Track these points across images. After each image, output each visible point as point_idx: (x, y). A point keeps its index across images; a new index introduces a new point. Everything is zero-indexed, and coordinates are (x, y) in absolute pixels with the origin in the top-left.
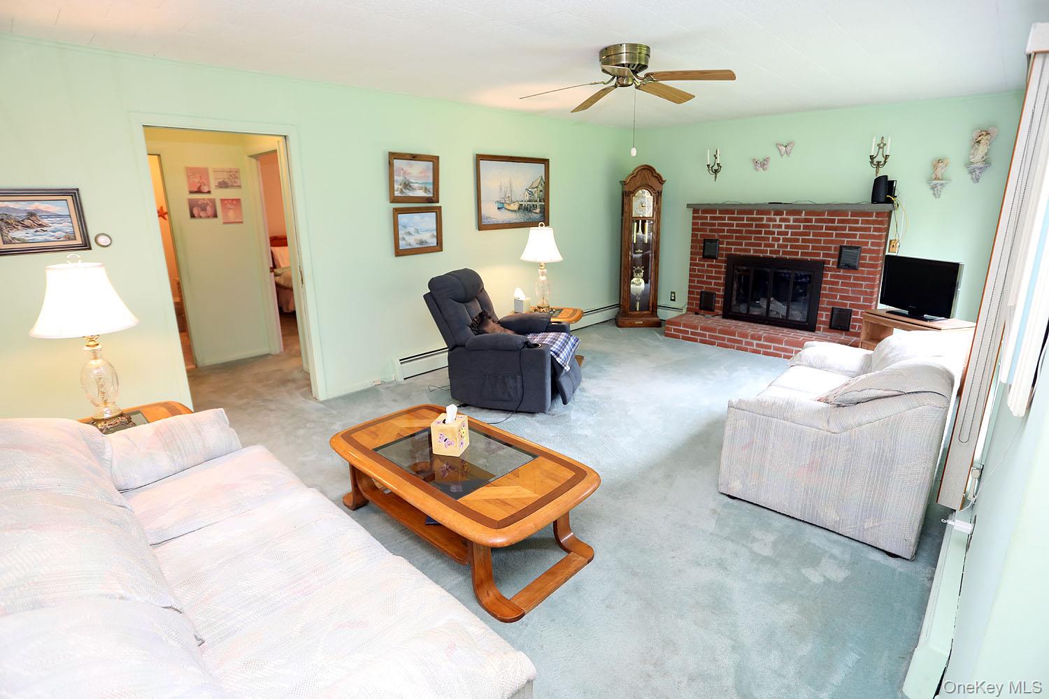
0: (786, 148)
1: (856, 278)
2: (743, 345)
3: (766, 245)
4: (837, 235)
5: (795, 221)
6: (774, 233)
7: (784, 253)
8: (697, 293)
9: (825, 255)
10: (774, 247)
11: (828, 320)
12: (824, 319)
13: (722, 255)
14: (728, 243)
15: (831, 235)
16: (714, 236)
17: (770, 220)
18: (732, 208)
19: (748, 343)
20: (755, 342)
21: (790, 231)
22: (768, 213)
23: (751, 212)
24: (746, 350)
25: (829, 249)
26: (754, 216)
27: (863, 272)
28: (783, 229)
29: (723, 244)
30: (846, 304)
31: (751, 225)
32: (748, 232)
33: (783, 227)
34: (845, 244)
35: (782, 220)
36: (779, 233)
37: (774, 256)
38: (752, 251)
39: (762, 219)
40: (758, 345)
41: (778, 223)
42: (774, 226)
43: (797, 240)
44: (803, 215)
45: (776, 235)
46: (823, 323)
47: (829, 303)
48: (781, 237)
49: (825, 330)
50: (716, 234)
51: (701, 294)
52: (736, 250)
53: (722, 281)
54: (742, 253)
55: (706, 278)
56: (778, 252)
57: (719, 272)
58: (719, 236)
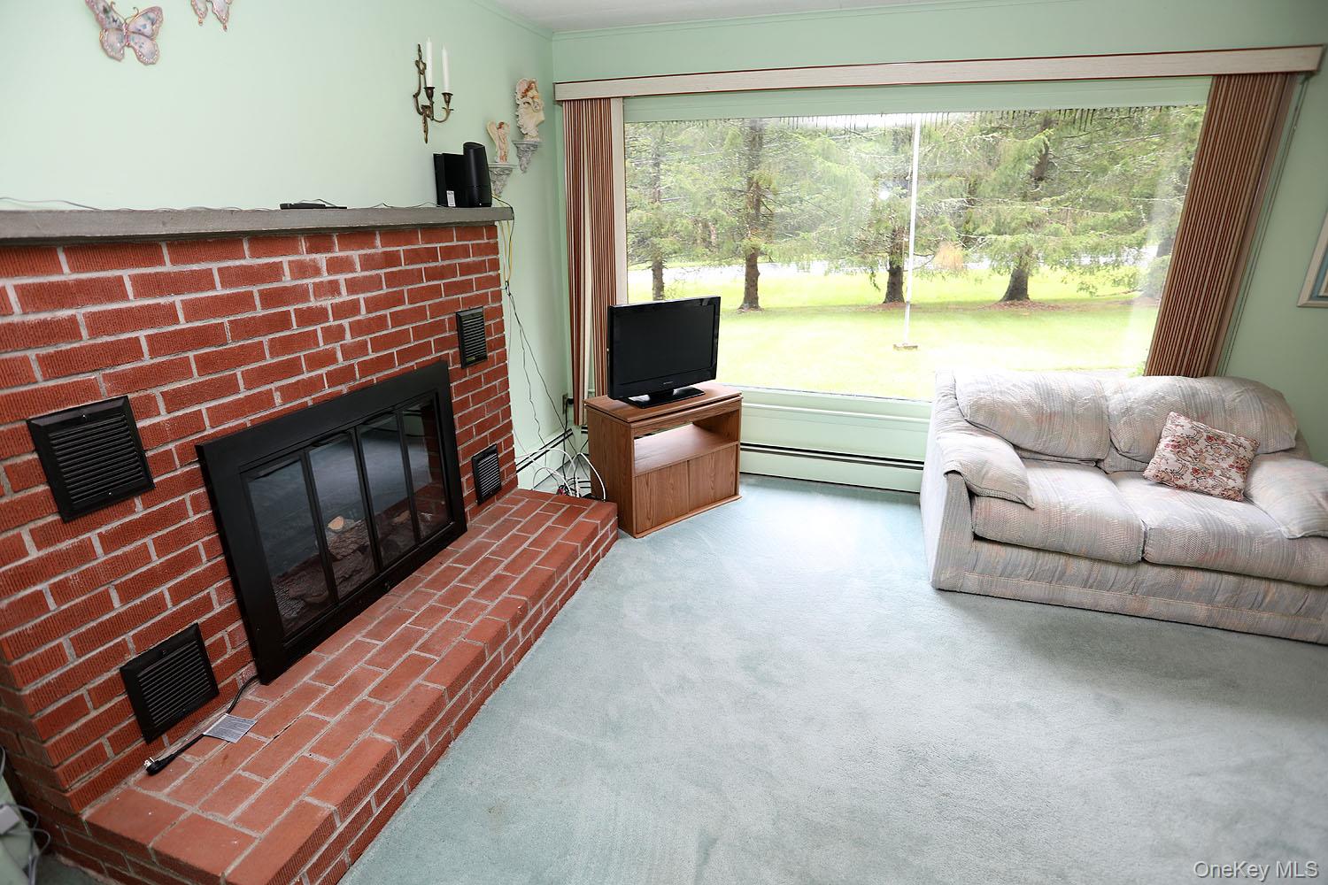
1: (485, 378)
3: (315, 362)
4: (447, 289)
5: (365, 263)
6: (322, 314)
7: (367, 368)
9: (439, 345)
10: (335, 360)
11: (472, 491)
12: (466, 491)
13: (166, 458)
14: (174, 400)
15: (438, 291)
16: (90, 388)
17: (301, 270)
21: (361, 297)
22: (288, 243)
23: (227, 245)
25: (441, 327)
26: (248, 260)
27: (490, 361)
28: (344, 295)
29: (151, 410)
30: (485, 440)
31: (244, 301)
32: (242, 329)
33: (343, 289)
34: (462, 309)
35: (333, 266)
36: (338, 311)
37: (344, 389)
38: (277, 399)
39: (274, 272)
41: (325, 277)
42: (319, 290)
43: (382, 322)
44: (378, 241)
45: (332, 323)
47: (467, 452)
48: (345, 323)
49: (472, 514)
50: (96, 376)
51: (128, 674)
52: (218, 415)
53: (205, 564)
54: (247, 421)
55: (124, 599)
56: (346, 374)
57: (182, 537)
58: (117, 378)
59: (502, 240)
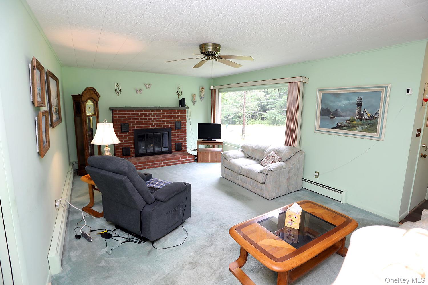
0: (148, 86)
1: (181, 132)
2: (158, 165)
3: (149, 124)
4: (174, 118)
5: (159, 114)
6: (152, 119)
7: (157, 126)
8: (120, 149)
9: (171, 125)
10: (153, 124)
11: (175, 148)
12: (173, 148)
13: (131, 130)
14: (133, 125)
15: (172, 118)
17: (150, 114)
18: (133, 109)
19: (160, 164)
20: (163, 162)
21: (158, 118)
22: (148, 111)
23: (141, 111)
24: (159, 166)
25: (172, 123)
26: (143, 112)
27: (182, 130)
28: (155, 117)
29: (130, 125)
30: (179, 142)
31: (142, 116)
32: (141, 119)
33: (155, 116)
34: (176, 121)
35: (154, 114)
36: (154, 119)
37: (153, 128)
38: (144, 127)
39: (146, 114)
40: (164, 163)
41: (153, 115)
42: (152, 116)
43: (161, 121)
44: (162, 111)
45: (153, 120)
46: (173, 149)
47: (174, 142)
48: (155, 120)
49: (174, 152)
50: (126, 121)
51: (123, 149)
52: (137, 127)
53: (132, 141)
54: (140, 128)
55: (124, 141)
56: (154, 126)
57: (130, 138)
58: (128, 122)
59: (187, 112)
